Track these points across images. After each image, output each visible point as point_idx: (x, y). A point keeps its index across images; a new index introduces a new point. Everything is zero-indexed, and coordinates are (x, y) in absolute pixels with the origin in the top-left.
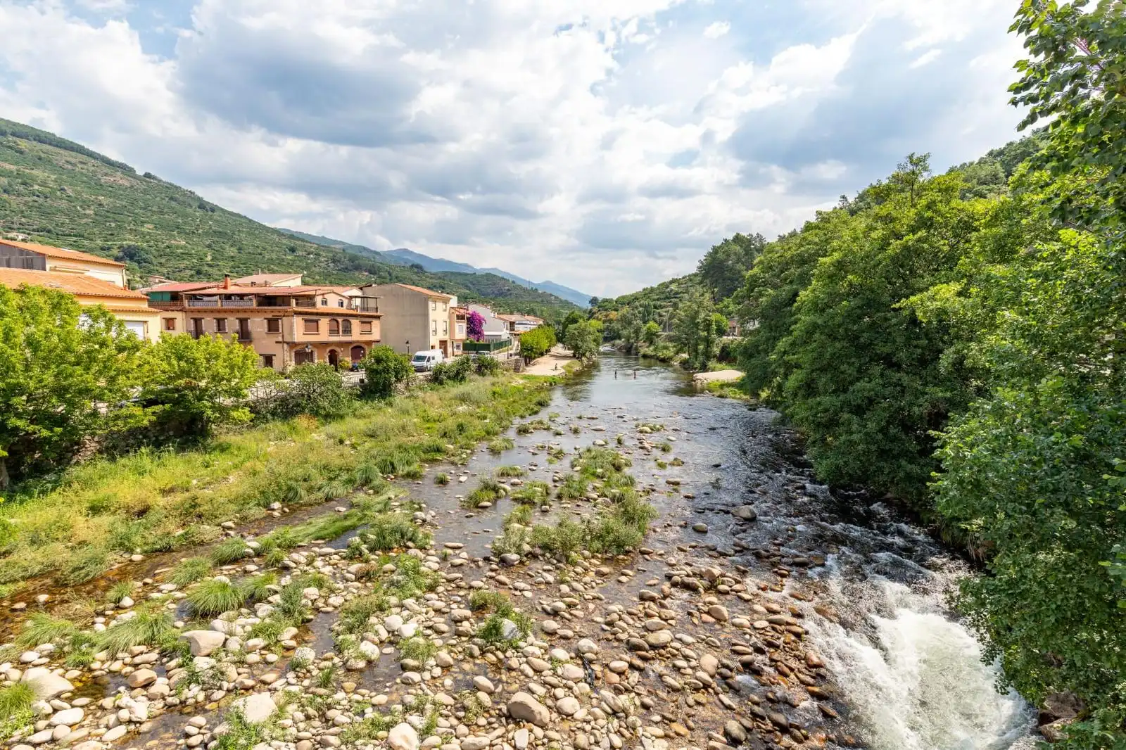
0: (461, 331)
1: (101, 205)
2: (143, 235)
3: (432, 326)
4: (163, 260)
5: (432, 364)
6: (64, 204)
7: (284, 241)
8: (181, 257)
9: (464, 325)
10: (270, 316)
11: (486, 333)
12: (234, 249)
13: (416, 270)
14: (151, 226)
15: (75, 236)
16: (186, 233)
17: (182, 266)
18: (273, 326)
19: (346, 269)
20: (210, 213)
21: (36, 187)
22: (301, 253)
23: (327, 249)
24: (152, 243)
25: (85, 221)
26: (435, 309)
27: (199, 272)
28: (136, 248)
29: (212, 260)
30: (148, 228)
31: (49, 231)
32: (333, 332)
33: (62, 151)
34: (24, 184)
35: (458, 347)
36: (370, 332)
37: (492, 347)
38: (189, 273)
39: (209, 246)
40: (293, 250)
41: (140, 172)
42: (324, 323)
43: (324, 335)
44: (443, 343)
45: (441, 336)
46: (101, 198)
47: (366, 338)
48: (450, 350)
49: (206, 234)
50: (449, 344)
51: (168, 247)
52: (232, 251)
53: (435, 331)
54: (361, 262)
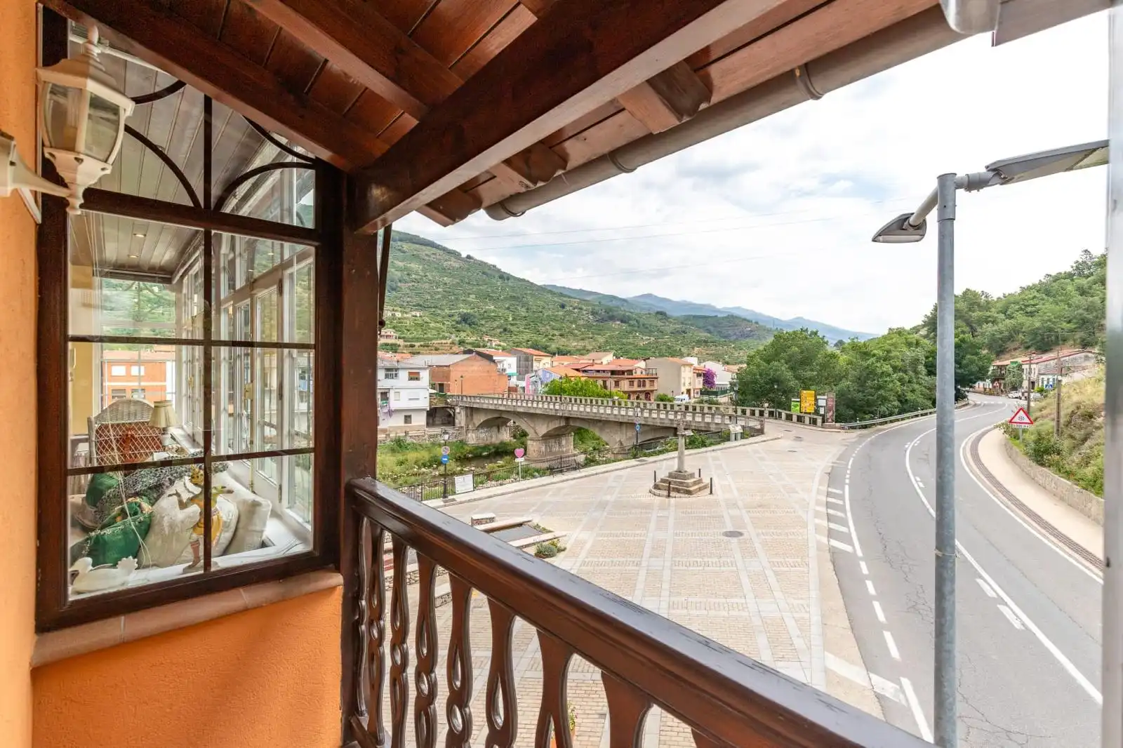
0: (699, 383)
1: (445, 284)
2: (470, 303)
3: (683, 381)
4: (483, 322)
5: (684, 402)
6: (427, 286)
7: (556, 299)
8: (494, 319)
9: (701, 379)
10: (615, 380)
11: (716, 383)
12: (524, 309)
13: (660, 317)
14: (473, 296)
15: (433, 307)
16: (494, 300)
17: (495, 325)
18: (617, 384)
19: (603, 320)
20: (506, 281)
21: (414, 276)
22: (568, 309)
23: (587, 302)
24: (476, 310)
25: (437, 297)
26: (684, 372)
27: (505, 330)
28: (469, 314)
29: (513, 320)
30: (472, 298)
31: (421, 306)
32: (639, 386)
33: (424, 248)
34: (408, 274)
35: (697, 393)
36: (653, 385)
37: (719, 393)
38: (499, 330)
39: (508, 308)
40: (563, 306)
41: (464, 255)
42: (636, 383)
43: (635, 388)
44: (689, 391)
45: (687, 387)
46: (445, 278)
47: (652, 389)
48: (692, 395)
49: (506, 299)
50: (692, 391)
51: (485, 312)
52: (523, 312)
53: (684, 384)
54: (615, 313)
